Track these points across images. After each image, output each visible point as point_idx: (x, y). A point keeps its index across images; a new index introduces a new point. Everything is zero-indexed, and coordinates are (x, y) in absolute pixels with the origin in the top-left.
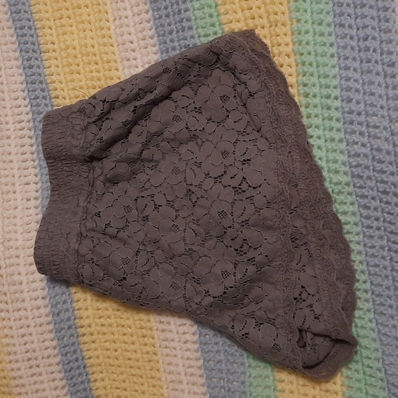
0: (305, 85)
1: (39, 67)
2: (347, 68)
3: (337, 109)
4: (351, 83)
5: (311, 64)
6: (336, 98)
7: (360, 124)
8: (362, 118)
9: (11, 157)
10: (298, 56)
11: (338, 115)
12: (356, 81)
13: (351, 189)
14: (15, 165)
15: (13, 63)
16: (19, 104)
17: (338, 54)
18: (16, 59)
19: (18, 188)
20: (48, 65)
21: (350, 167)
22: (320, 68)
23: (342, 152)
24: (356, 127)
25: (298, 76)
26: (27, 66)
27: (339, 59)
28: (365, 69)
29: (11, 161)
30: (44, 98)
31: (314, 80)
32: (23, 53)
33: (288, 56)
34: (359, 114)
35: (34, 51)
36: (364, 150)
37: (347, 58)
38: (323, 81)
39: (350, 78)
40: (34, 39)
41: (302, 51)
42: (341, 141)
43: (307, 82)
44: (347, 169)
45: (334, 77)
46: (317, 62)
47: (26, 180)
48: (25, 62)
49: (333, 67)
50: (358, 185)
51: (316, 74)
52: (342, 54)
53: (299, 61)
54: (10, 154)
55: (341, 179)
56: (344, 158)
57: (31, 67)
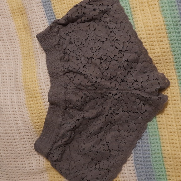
1: (49, 4)
16: (44, 19)
20: (53, 3)
26: (45, 4)
30: (52, 16)
48: (44, 3)
57: (46, 5)
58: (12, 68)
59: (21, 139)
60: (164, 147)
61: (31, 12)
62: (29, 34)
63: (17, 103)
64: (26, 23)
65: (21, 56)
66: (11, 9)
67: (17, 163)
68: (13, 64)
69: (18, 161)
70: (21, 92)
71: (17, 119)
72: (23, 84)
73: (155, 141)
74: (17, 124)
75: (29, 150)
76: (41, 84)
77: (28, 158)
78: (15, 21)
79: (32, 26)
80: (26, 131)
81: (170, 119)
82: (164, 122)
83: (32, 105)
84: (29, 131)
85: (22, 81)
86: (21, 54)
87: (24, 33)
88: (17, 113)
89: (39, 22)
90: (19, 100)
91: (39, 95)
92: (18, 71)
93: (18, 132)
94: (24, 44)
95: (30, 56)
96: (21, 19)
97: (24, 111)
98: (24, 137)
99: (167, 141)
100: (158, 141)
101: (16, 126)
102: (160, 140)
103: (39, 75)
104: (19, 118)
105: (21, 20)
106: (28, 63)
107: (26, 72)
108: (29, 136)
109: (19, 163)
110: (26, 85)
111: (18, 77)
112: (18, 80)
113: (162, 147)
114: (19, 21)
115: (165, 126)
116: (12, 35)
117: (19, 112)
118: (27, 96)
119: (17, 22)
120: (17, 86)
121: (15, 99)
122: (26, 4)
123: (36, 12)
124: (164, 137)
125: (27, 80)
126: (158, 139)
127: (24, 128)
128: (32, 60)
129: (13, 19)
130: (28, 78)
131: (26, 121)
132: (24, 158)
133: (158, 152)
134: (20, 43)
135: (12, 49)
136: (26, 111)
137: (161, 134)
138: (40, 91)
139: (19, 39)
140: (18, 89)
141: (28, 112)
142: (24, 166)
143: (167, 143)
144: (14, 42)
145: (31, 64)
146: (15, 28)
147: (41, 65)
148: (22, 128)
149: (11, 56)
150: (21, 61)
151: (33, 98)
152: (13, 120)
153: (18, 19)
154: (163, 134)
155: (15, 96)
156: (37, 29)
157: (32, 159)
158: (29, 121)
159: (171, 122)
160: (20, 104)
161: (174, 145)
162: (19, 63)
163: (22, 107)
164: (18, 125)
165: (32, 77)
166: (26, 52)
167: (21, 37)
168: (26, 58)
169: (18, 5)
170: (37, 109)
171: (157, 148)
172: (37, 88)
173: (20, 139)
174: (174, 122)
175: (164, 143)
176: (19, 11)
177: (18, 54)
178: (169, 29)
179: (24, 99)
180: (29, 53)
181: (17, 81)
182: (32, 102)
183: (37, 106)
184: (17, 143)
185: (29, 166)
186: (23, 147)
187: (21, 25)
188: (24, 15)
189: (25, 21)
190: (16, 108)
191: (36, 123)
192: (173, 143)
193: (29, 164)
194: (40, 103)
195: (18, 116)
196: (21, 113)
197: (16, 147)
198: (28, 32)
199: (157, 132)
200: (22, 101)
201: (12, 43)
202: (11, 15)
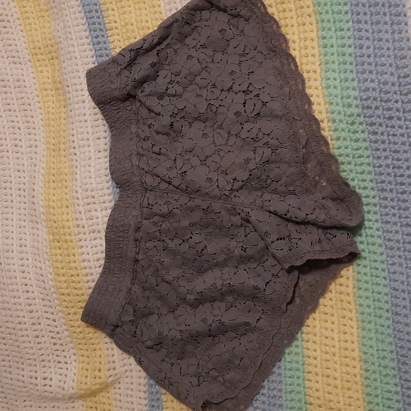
0: (324, 38)
1: (105, 43)
2: (359, 22)
3: (350, 55)
4: (363, 33)
5: (329, 21)
6: (350, 46)
7: (370, 64)
8: (371, 60)
9: (86, 118)
10: (318, 16)
11: (352, 59)
12: (367, 31)
13: (362, 119)
14: (89, 124)
15: (85, 40)
17: (352, 11)
18: (87, 38)
19: (91, 143)
20: (112, 40)
22: (337, 23)
23: (354, 89)
24: (366, 67)
25: (318, 31)
26: (96, 42)
27: (353, 14)
28: (374, 20)
29: (86, 121)
31: (332, 33)
32: (92, 32)
33: (310, 16)
34: (369, 56)
35: (100, 30)
37: (359, 14)
38: (339, 34)
39: (362, 29)
40: (101, 20)
41: (321, 11)
42: (353, 80)
43: (325, 35)
44: (358, 102)
45: (348, 30)
46: (334, 18)
47: (97, 135)
48: (94, 40)
49: (348, 22)
51: (333, 29)
52: (355, 10)
53: (319, 19)
54: (85, 115)
55: (354, 111)
56: (356, 93)
57: (99, 43)
58: (24, 171)
59: (33, 324)
60: (311, 381)
61: (68, 56)
62: (63, 103)
63: (32, 249)
64: (58, 79)
65: (44, 147)
66: (29, 46)
67: (22, 373)
68: (25, 163)
69: (23, 370)
70: (39, 226)
71: (29, 282)
72: (44, 211)
73: (294, 365)
74: (28, 292)
75: (47, 349)
76: (78, 215)
77: (44, 367)
78: (38, 72)
79: (68, 87)
80: (45, 309)
81: (328, 325)
82: (317, 329)
83: (59, 258)
84: (51, 310)
85: (43, 204)
86: (44, 144)
87: (54, 99)
88: (30, 270)
90: (36, 244)
91: (73, 237)
92: (36, 181)
93: (29, 308)
94: (52, 123)
95: (60, 149)
96: (49, 69)
97: (43, 268)
98: (40, 320)
99: (318, 370)
100: (301, 367)
101: (26, 295)
102: (305, 366)
103: (74, 194)
104: (33, 279)
105: (50, 71)
106: (54, 166)
107: (52, 185)
108: (49, 319)
109: (24, 373)
110: (50, 213)
111: (35, 193)
112: (35, 200)
113: (306, 382)
114: (45, 74)
115: (317, 339)
116: (30, 101)
117: (34, 268)
118: (51, 237)
119: (40, 74)
120: (33, 212)
121: (28, 240)
122: (59, 39)
123: (76, 58)
124: (312, 361)
125: (52, 204)
126: (301, 363)
127: (41, 301)
128: (63, 159)
129: (34, 67)
130: (55, 198)
131: (45, 289)
132: (36, 366)
133: (297, 389)
134: (44, 119)
135: (27, 131)
136: (48, 268)
137: (306, 352)
138: (76, 230)
139: (42, 111)
140: (34, 218)
141: (51, 270)
142: (33, 381)
143: (317, 374)
144: (32, 117)
145: (60, 168)
146: (37, 86)
147: (79, 172)
148: (37, 301)
149: (24, 147)
150: (43, 159)
151: (61, 243)
152: (19, 284)
153: (44, 69)
154: (311, 354)
155: (28, 233)
156: (75, 93)
157: (52, 369)
158: (52, 289)
159: (329, 330)
160: (37, 251)
161: (331, 381)
162: (38, 162)
163: (41, 259)
164: (30, 295)
165: (62, 198)
166: (53, 141)
167: (47, 106)
168: (53, 153)
169: (45, 39)
170: (68, 267)
171: (296, 381)
172: (70, 224)
173: (31, 323)
174: (336, 331)
175: (310, 372)
176: (47, 52)
177: (38, 143)
179: (44, 242)
180: (59, 143)
181: (34, 203)
182: (58, 251)
183: (67, 261)
184: (24, 333)
185: (43, 384)
186: (37, 342)
187: (49, 81)
188: (56, 62)
189: (57, 73)
190: (28, 260)
191: (63, 294)
192: (328, 376)
193: (45, 379)
194: (74, 255)
195: (32, 276)
196: (38, 271)
197: (22, 341)
198: (61, 97)
199: (300, 347)
200: (40, 245)
201: (28, 119)
202: (30, 57)
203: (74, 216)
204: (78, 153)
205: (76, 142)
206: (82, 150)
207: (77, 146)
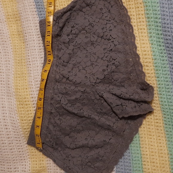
0: (148, 14)
2: (163, 7)
3: (160, 23)
4: (165, 13)
5: (149, 6)
6: (159, 19)
7: (168, 28)
8: (169, 26)
10: (144, 4)
11: (160, 25)
12: (167, 12)
13: (165, 51)
14: (37, 51)
15: (34, 13)
17: (160, 2)
18: (36, 12)
19: (38, 59)
21: (165, 44)
22: (153, 7)
23: (162, 38)
24: (167, 29)
25: (145, 11)
26: (40, 14)
27: (160, 4)
28: (170, 7)
29: (35, 50)
31: (151, 12)
32: (38, 9)
33: (141, 4)
34: (168, 24)
35: (42, 8)
36: (169, 38)
37: (163, 4)
38: (154, 12)
39: (165, 11)
40: (42, 4)
41: (146, 2)
43: (148, 13)
44: (164, 44)
45: (159, 11)
46: (152, 5)
48: (39, 13)
49: (158, 7)
50: (168, 50)
51: (152, 10)
52: (161, 2)
53: (145, 5)
54: (35, 47)
55: (162, 48)
56: (163, 40)
57: (41, 14)
58: (3, 73)
59: (10, 144)
60: (145, 165)
61: (26, 19)
62: (23, 41)
63: (8, 108)
64: (20, 30)
65: (14, 61)
66: (6, 15)
67: (3, 167)
68: (4, 69)
69: (4, 165)
70: (12, 98)
71: (7, 124)
72: (14, 91)
73: (137, 159)
74: (7, 129)
75: (16, 154)
76: (32, 93)
77: (15, 163)
78: (9, 27)
79: (26, 33)
80: (16, 136)
81: (152, 140)
82: (147, 142)
83: (23, 112)
84: (18, 136)
85: (14, 87)
86: (13, 60)
87: (18, 39)
88: (8, 118)
89: (33, 30)
90: (10, 106)
91: (30, 103)
92: (10, 77)
93: (8, 136)
94: (18, 50)
95: (22, 62)
96: (15, 25)
97: (14, 117)
98: (13, 142)
99: (149, 160)
100: (140, 159)
101: (6, 130)
102: (142, 159)
103: (30, 83)
104: (9, 123)
105: (16, 26)
106: (19, 70)
107: (18, 79)
108: (17, 141)
109: (5, 167)
110: (18, 92)
111: (10, 83)
112: (10, 86)
113: (143, 166)
114: (13, 28)
115: (147, 146)
116: (6, 40)
117: (10, 118)
118: (18, 103)
119: (11, 28)
120: (8, 91)
121: (6, 104)
122: (21, 12)
123: (30, 20)
124: (145, 156)
125: (18, 87)
126: (140, 157)
127: (13, 133)
128: (24, 67)
129: (8, 24)
130: (20, 85)
131: (15, 127)
132: (10, 163)
133: (139, 169)
134: (13, 48)
135: (4, 54)
136: (17, 117)
137: (142, 153)
139: (12, 45)
140: (9, 94)
141: (19, 118)
142: (10, 170)
143: (148, 162)
144: (7, 47)
145: (23, 71)
146: (9, 33)
147: (32, 73)
148: (11, 133)
149: (3, 61)
150: (13, 67)
151: (24, 105)
152: (3, 125)
153: (13, 25)
154: (145, 153)
155: (6, 101)
156: (30, 37)
157: (18, 164)
158: (19, 127)
159: (153, 142)
160: (11, 110)
161: (155, 164)
162: (10, 68)
163: (13, 113)
164: (8, 130)
165: (24, 85)
166: (18, 59)
167: (14, 42)
168: (18, 64)
169: (14, 11)
170: (27, 116)
171: (137, 165)
172: (28, 96)
173: (9, 143)
174: (156, 143)
175: (145, 161)
176: (14, 17)
177: (10, 59)
178: (155, 55)
179: (14, 105)
180: (22, 60)
181: (9, 87)
182: (22, 109)
183: (27, 113)
184: (5, 148)
185: (15, 171)
186: (11, 152)
187: (15, 31)
188: (19, 22)
189: (19, 28)
190: (6, 114)
191: (25, 129)
192: (154, 162)
193: (15, 168)
194: (31, 111)
195: (8, 121)
196: (12, 119)
197: (4, 151)
198: (22, 38)
199: (139, 150)
200: (12, 107)
201: (5, 48)
202: (6, 20)
203: (30, 93)
204: (31, 64)
205: (30, 59)
206: (34, 63)
207: (31, 61)
